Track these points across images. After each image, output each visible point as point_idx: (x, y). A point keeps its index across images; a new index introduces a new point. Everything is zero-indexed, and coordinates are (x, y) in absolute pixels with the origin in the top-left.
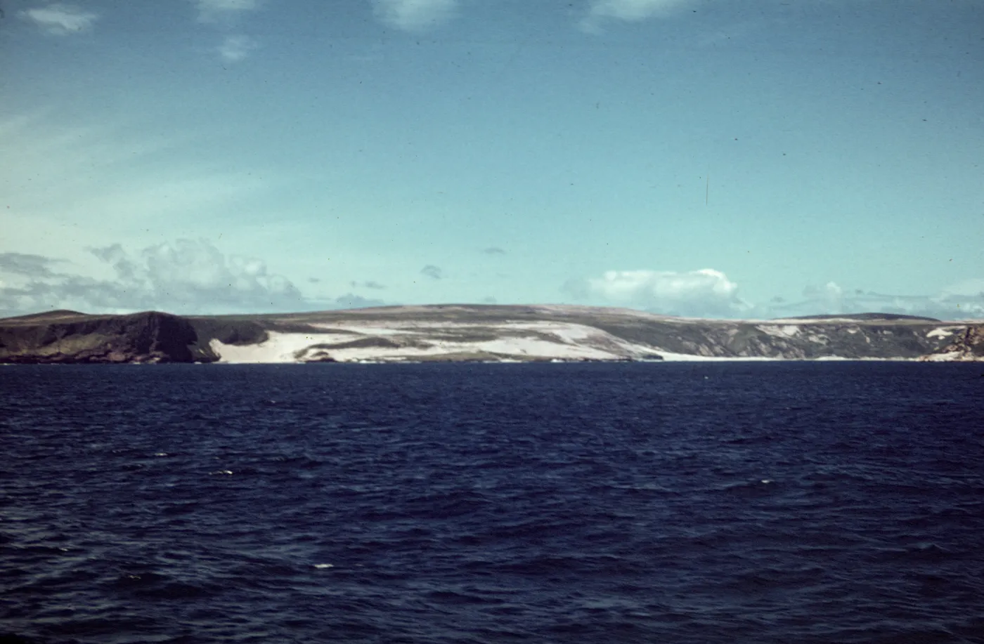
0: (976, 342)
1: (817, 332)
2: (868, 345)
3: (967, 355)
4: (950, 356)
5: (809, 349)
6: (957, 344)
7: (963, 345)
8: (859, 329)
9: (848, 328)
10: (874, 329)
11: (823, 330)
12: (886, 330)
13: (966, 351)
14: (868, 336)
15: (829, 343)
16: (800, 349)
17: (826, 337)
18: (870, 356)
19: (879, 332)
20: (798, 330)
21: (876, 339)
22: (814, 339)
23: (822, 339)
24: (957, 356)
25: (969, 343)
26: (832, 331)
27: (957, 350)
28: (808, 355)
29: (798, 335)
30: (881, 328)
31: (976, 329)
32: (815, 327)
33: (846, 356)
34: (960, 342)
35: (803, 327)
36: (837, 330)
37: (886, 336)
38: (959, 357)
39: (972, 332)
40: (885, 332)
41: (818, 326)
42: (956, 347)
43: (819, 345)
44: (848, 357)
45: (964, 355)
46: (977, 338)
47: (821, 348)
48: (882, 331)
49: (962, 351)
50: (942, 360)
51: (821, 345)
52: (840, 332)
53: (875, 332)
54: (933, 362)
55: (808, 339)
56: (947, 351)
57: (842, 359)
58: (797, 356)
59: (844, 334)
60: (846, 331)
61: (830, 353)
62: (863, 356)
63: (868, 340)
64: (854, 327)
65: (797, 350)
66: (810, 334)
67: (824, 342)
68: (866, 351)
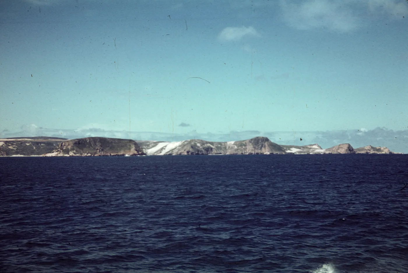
0: (64, 148)
1: (13, 145)
2: (35, 150)
3: (60, 154)
4: (54, 154)
5: (8, 152)
6: (57, 149)
7: (60, 150)
8: (31, 143)
9: (26, 143)
10: (37, 143)
11: (15, 144)
12: (43, 144)
13: (60, 152)
14: (35, 146)
15: (17, 149)
16: (3, 152)
17: (16, 146)
18: (34, 155)
19: (39, 145)
20: (4, 143)
21: (38, 148)
22: (11, 147)
23: (14, 147)
24: (57, 154)
25: (62, 149)
26: (19, 144)
27: (57, 152)
28: (7, 154)
29: (4, 146)
30: (41, 143)
31: (65, 143)
32: (12, 142)
33: (24, 154)
34: (58, 148)
35: (6, 142)
36: (21, 144)
37: (42, 146)
38: (57, 155)
39: (63, 144)
40: (42, 144)
41: (13, 142)
42: (57, 150)
43: (12, 150)
44: (25, 155)
45: (59, 154)
46: (65, 147)
47: (14, 151)
48: (41, 144)
49: (59, 152)
50: (51, 156)
51: (14, 150)
52: (22, 144)
53: (38, 144)
54: (47, 157)
55: (8, 147)
56: (53, 152)
57: (22, 156)
58: (2, 155)
59: (24, 145)
60: (25, 144)
61: (17, 153)
62: (32, 154)
63: (34, 148)
64: (29, 143)
65: (2, 152)
66: (9, 146)
67: (15, 149)
68: (33, 153)
